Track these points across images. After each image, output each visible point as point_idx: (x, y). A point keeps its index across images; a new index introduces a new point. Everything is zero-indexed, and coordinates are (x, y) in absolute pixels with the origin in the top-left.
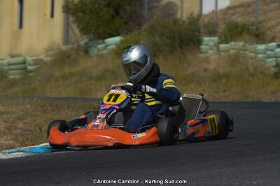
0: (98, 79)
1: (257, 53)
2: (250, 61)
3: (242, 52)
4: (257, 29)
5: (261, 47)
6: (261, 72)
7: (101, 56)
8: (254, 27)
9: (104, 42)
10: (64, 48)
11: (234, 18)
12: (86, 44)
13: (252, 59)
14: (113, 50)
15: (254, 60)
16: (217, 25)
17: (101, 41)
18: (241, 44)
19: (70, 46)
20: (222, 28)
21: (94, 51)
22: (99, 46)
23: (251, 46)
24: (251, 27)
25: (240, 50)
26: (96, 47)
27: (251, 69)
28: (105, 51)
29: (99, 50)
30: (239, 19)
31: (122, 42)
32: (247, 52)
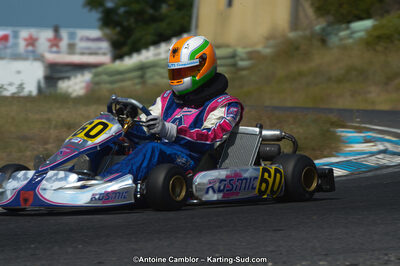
0: (340, 80)
7: (344, 48)
9: (348, 28)
10: (292, 35)
12: (323, 30)
14: (361, 39)
17: (344, 26)
19: (300, 33)
21: (334, 40)
22: (343, 34)
26: (336, 34)
28: (350, 41)
29: (341, 39)
31: (375, 28)
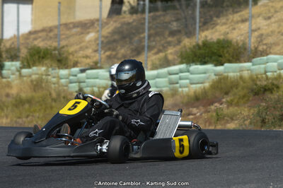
1: (59, 78)
2: (53, 86)
3: (44, 77)
4: (60, 54)
5: (63, 72)
6: (64, 98)
8: (57, 52)
11: (36, 43)
13: (54, 84)
15: (56, 85)
16: (19, 50)
18: (44, 69)
20: (24, 52)
23: (53, 71)
24: (53, 52)
25: (42, 75)
27: (54, 95)
30: (41, 44)
32: (49, 77)
